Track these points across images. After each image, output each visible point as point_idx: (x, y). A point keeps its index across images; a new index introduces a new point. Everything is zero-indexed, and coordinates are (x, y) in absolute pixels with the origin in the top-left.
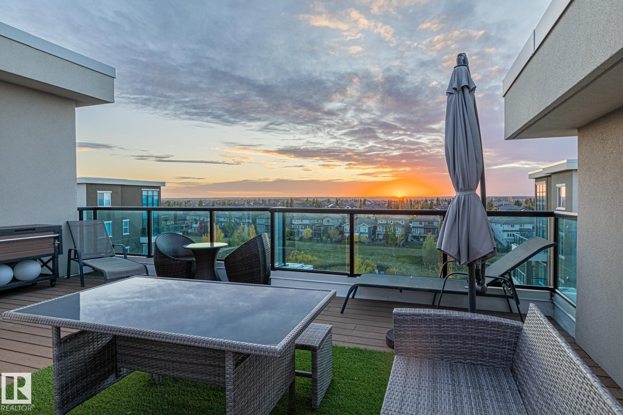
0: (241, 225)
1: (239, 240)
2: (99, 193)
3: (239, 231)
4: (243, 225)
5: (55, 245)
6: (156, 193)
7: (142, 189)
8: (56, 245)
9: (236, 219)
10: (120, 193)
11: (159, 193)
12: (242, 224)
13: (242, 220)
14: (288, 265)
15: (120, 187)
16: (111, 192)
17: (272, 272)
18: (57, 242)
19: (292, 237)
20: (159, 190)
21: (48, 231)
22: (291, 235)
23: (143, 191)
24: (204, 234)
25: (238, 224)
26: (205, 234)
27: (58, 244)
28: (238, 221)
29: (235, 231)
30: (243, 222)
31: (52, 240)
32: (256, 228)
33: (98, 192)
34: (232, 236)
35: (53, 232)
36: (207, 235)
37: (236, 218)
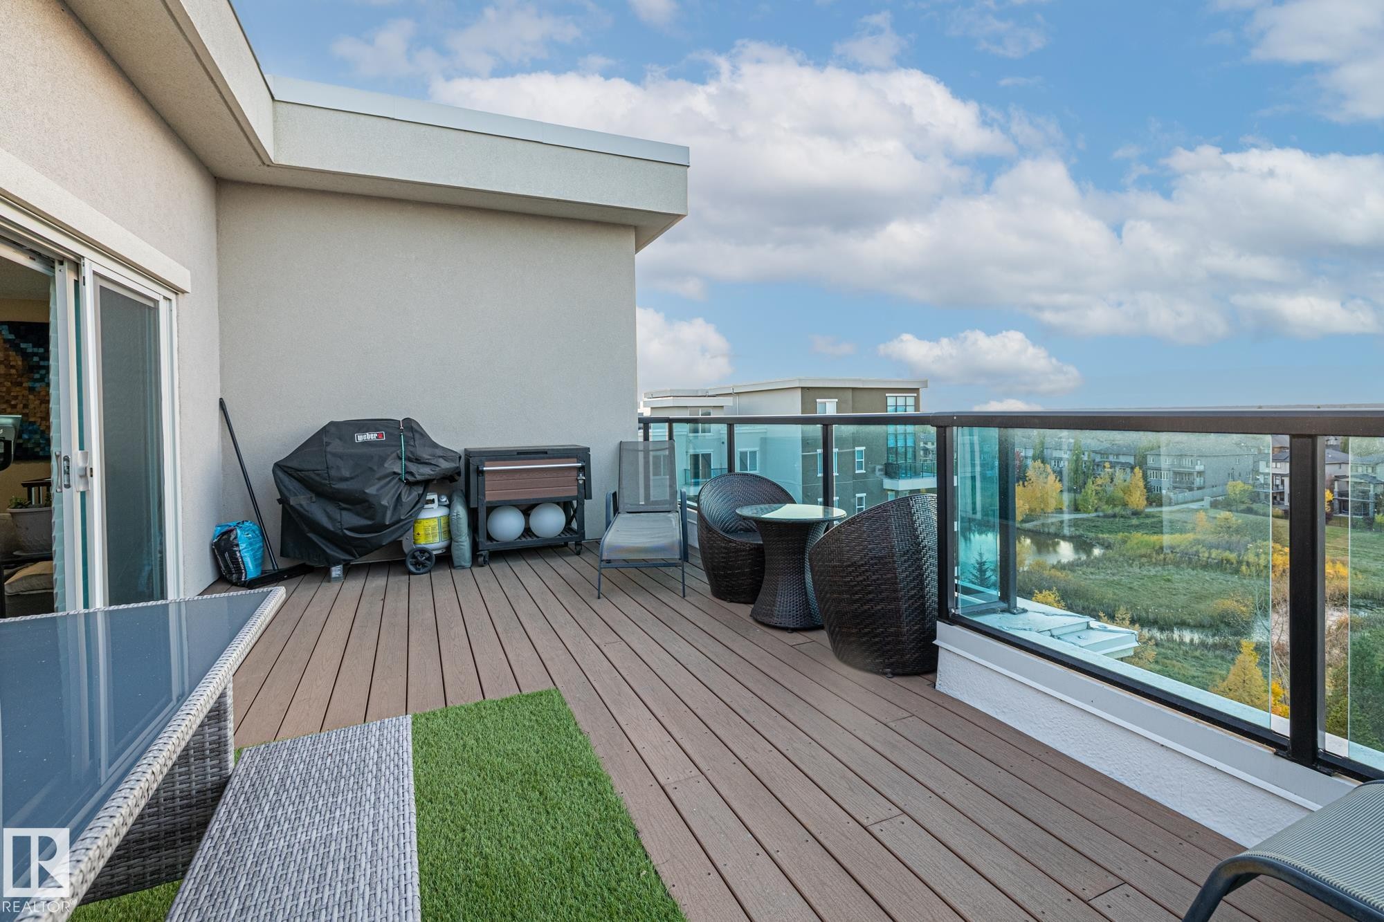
0: (1104, 467)
1: (1100, 499)
2: (820, 403)
3: (1099, 481)
4: (1111, 468)
5: (578, 483)
6: (911, 401)
7: (887, 395)
8: (581, 482)
9: (1092, 455)
10: (851, 402)
11: (917, 400)
12: (1107, 465)
13: (1107, 458)
14: (1025, 611)
15: (850, 394)
16: (837, 400)
17: (941, 626)
18: (581, 477)
19: (1255, 506)
20: (915, 395)
21: (568, 457)
22: (1254, 501)
23: (888, 398)
24: (1018, 481)
25: (1098, 465)
26: (1021, 483)
27: (584, 480)
28: (1098, 459)
29: (1090, 481)
30: (1111, 462)
31: (575, 473)
32: (1145, 477)
33: (817, 400)
34: (1083, 490)
35: (576, 459)
36: (1023, 484)
37: (1094, 452)
